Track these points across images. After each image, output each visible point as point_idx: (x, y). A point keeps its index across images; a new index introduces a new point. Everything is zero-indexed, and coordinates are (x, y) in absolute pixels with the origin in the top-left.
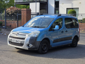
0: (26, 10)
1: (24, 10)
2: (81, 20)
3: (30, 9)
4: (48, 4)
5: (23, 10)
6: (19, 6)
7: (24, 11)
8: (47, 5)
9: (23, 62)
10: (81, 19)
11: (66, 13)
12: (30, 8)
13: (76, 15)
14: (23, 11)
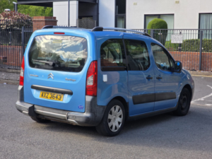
0: (44, 19)
1: (39, 19)
2: (180, 45)
3: (55, 18)
4: (98, 4)
5: (37, 19)
6: (25, 8)
7: (39, 23)
8: (96, 6)
9: (39, 148)
10: (178, 42)
11: (143, 28)
12: (54, 16)
13: (167, 31)
14: (37, 23)
